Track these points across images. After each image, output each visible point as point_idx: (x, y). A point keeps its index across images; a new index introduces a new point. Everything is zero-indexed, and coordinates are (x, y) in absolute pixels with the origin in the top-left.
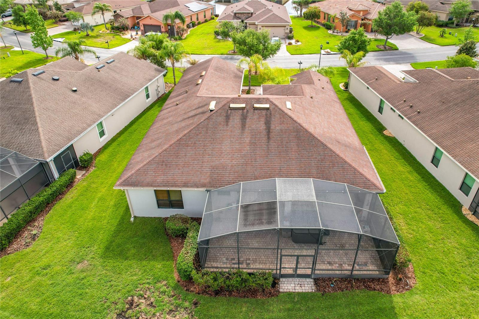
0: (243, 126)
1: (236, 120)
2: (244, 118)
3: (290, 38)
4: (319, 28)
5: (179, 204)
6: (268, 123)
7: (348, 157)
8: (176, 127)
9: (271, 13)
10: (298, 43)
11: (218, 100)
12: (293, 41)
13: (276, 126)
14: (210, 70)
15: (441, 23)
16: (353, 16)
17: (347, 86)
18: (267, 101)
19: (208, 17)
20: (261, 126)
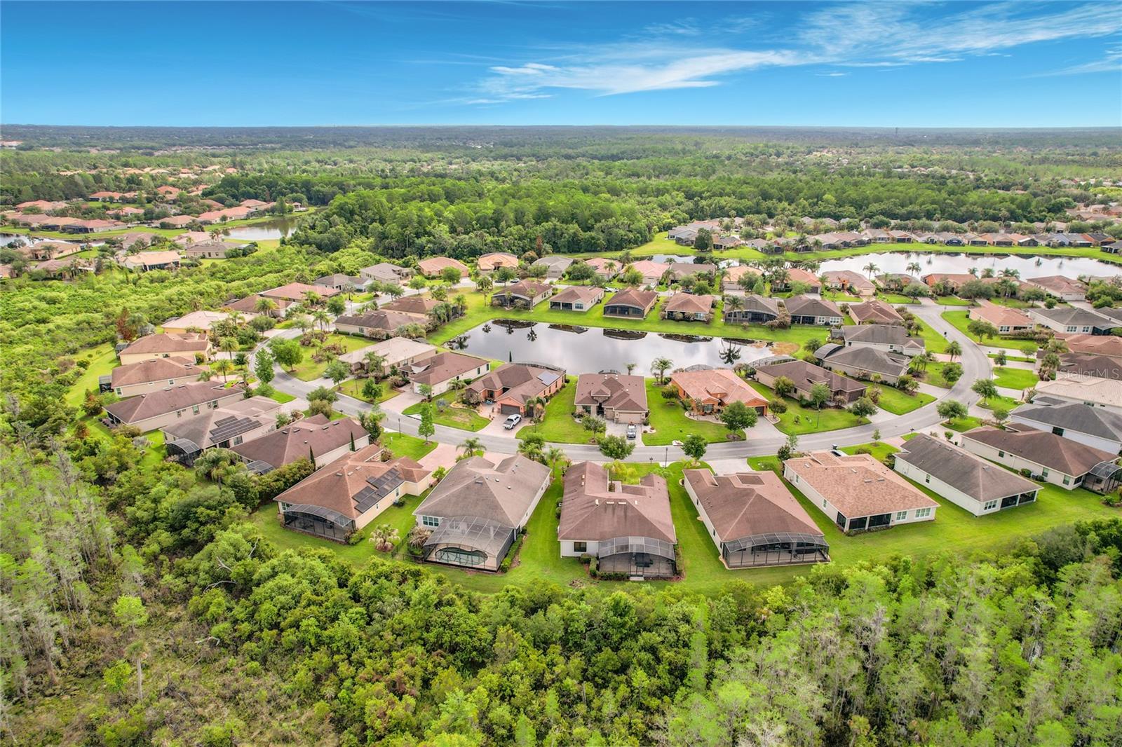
0: (614, 513)
1: (610, 510)
2: (614, 509)
3: (646, 424)
4: (677, 406)
5: (584, 550)
6: (625, 512)
7: (663, 529)
8: (579, 513)
9: (627, 399)
10: (654, 431)
11: (600, 499)
12: (648, 428)
13: (629, 514)
14: (588, 474)
15: (804, 403)
16: (709, 400)
17: (683, 482)
18: (625, 500)
19: (559, 387)
20: (622, 514)
